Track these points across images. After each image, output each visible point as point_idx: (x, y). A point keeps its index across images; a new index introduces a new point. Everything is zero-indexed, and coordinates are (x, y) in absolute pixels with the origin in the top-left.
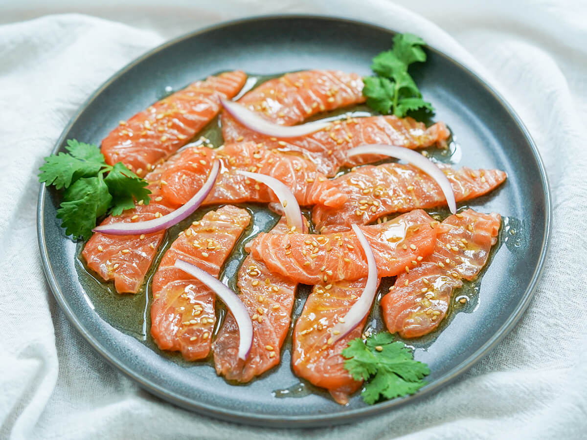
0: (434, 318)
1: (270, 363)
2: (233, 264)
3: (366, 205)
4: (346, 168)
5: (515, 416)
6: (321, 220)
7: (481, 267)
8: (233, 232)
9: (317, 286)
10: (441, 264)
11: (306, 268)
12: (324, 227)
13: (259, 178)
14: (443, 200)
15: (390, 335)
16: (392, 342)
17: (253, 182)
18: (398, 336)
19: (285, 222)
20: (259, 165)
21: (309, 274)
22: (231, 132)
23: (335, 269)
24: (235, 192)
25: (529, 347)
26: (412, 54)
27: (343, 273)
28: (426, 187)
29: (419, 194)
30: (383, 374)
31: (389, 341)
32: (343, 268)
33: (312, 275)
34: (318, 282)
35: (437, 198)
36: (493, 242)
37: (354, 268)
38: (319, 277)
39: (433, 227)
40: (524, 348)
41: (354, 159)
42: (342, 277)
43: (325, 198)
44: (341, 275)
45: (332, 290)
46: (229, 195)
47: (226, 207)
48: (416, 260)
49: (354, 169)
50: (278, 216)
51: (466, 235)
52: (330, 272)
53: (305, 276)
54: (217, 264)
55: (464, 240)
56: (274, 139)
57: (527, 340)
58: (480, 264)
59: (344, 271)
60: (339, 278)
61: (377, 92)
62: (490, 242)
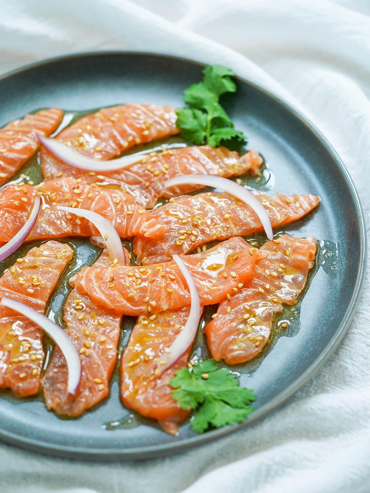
0: (257, 344)
1: (98, 396)
2: (58, 299)
3: (185, 235)
4: (163, 199)
5: (341, 436)
6: (142, 251)
7: (300, 291)
8: (57, 267)
9: (142, 317)
10: (261, 290)
11: (130, 300)
12: (145, 258)
13: (80, 212)
14: (259, 226)
15: (215, 363)
16: (217, 369)
17: (74, 216)
18: (223, 362)
19: (107, 255)
20: (79, 200)
21: (133, 305)
22: (50, 168)
23: (158, 300)
24: (57, 228)
25: (350, 368)
26: (222, 86)
27: (166, 303)
28: (242, 214)
29: (237, 221)
30: (210, 402)
31: (214, 368)
32: (166, 298)
33: (136, 306)
34: (142, 313)
35: (253, 225)
36: (310, 266)
37: (177, 297)
38: (143, 308)
39: (252, 254)
40: (346, 368)
41: (171, 189)
42: (165, 307)
43: (145, 230)
44: (164, 305)
45: (157, 320)
46: (51, 231)
47: (49, 243)
48: (237, 287)
49: (172, 199)
50: (100, 249)
51: (284, 260)
52: (154, 303)
53: (130, 308)
54: (42, 299)
55: (282, 265)
56: (93, 174)
57: (348, 361)
58: (299, 288)
59: (167, 301)
60: (162, 309)
61: (190, 124)
62: (307, 266)
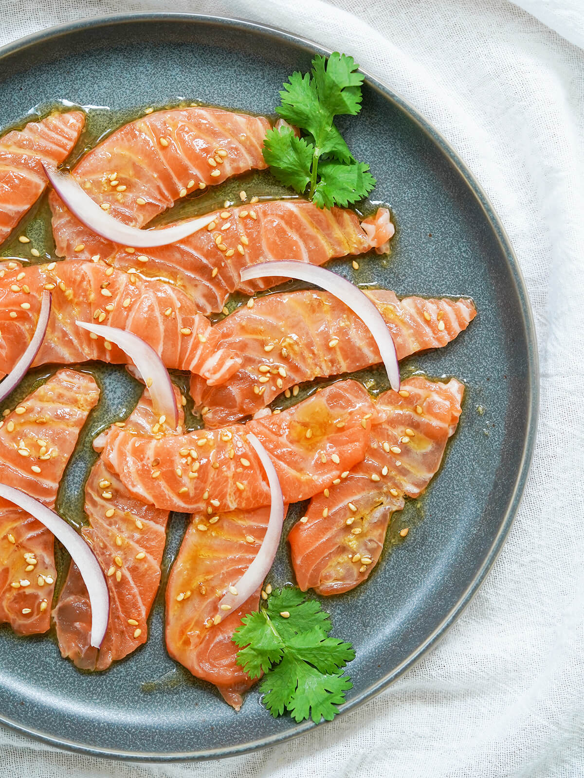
0: (362, 569)
1: (133, 645)
2: (77, 469)
3: (268, 375)
6: (203, 398)
7: (431, 475)
8: (76, 424)
9: (197, 519)
10: (375, 477)
12: (206, 409)
13: (111, 334)
15: (299, 593)
16: (304, 602)
18: (312, 593)
19: (150, 402)
20: (109, 307)
21: (186, 502)
22: (65, 234)
23: (222, 497)
25: (493, 599)
26: (342, 103)
27: (235, 500)
28: (357, 338)
30: (290, 662)
31: (298, 601)
32: (235, 494)
33: (190, 503)
34: (199, 512)
35: (372, 359)
36: (451, 433)
37: (251, 496)
38: (202, 506)
39: (365, 427)
40: (487, 600)
41: (251, 283)
42: (233, 506)
43: (207, 375)
44: (232, 503)
45: (219, 523)
46: (68, 356)
47: (63, 376)
48: (339, 477)
51: (413, 423)
52: (216, 503)
53: (180, 505)
54: (54, 480)
55: (409, 431)
56: (131, 251)
57: (491, 591)
58: (429, 470)
59: (236, 499)
60: (228, 507)
61: (287, 160)
62: (447, 434)
